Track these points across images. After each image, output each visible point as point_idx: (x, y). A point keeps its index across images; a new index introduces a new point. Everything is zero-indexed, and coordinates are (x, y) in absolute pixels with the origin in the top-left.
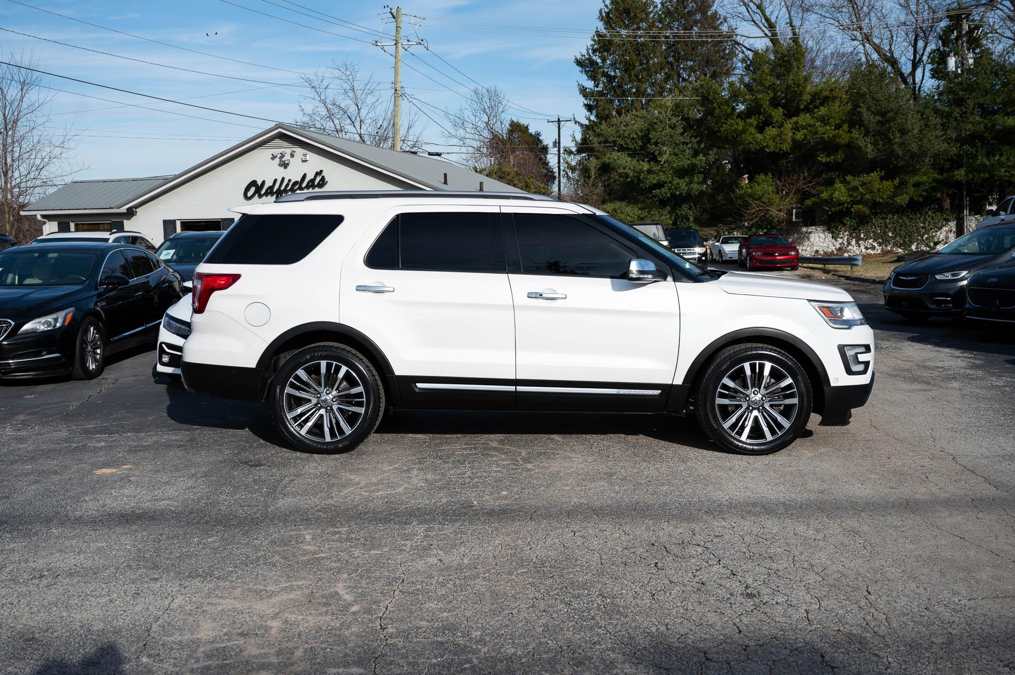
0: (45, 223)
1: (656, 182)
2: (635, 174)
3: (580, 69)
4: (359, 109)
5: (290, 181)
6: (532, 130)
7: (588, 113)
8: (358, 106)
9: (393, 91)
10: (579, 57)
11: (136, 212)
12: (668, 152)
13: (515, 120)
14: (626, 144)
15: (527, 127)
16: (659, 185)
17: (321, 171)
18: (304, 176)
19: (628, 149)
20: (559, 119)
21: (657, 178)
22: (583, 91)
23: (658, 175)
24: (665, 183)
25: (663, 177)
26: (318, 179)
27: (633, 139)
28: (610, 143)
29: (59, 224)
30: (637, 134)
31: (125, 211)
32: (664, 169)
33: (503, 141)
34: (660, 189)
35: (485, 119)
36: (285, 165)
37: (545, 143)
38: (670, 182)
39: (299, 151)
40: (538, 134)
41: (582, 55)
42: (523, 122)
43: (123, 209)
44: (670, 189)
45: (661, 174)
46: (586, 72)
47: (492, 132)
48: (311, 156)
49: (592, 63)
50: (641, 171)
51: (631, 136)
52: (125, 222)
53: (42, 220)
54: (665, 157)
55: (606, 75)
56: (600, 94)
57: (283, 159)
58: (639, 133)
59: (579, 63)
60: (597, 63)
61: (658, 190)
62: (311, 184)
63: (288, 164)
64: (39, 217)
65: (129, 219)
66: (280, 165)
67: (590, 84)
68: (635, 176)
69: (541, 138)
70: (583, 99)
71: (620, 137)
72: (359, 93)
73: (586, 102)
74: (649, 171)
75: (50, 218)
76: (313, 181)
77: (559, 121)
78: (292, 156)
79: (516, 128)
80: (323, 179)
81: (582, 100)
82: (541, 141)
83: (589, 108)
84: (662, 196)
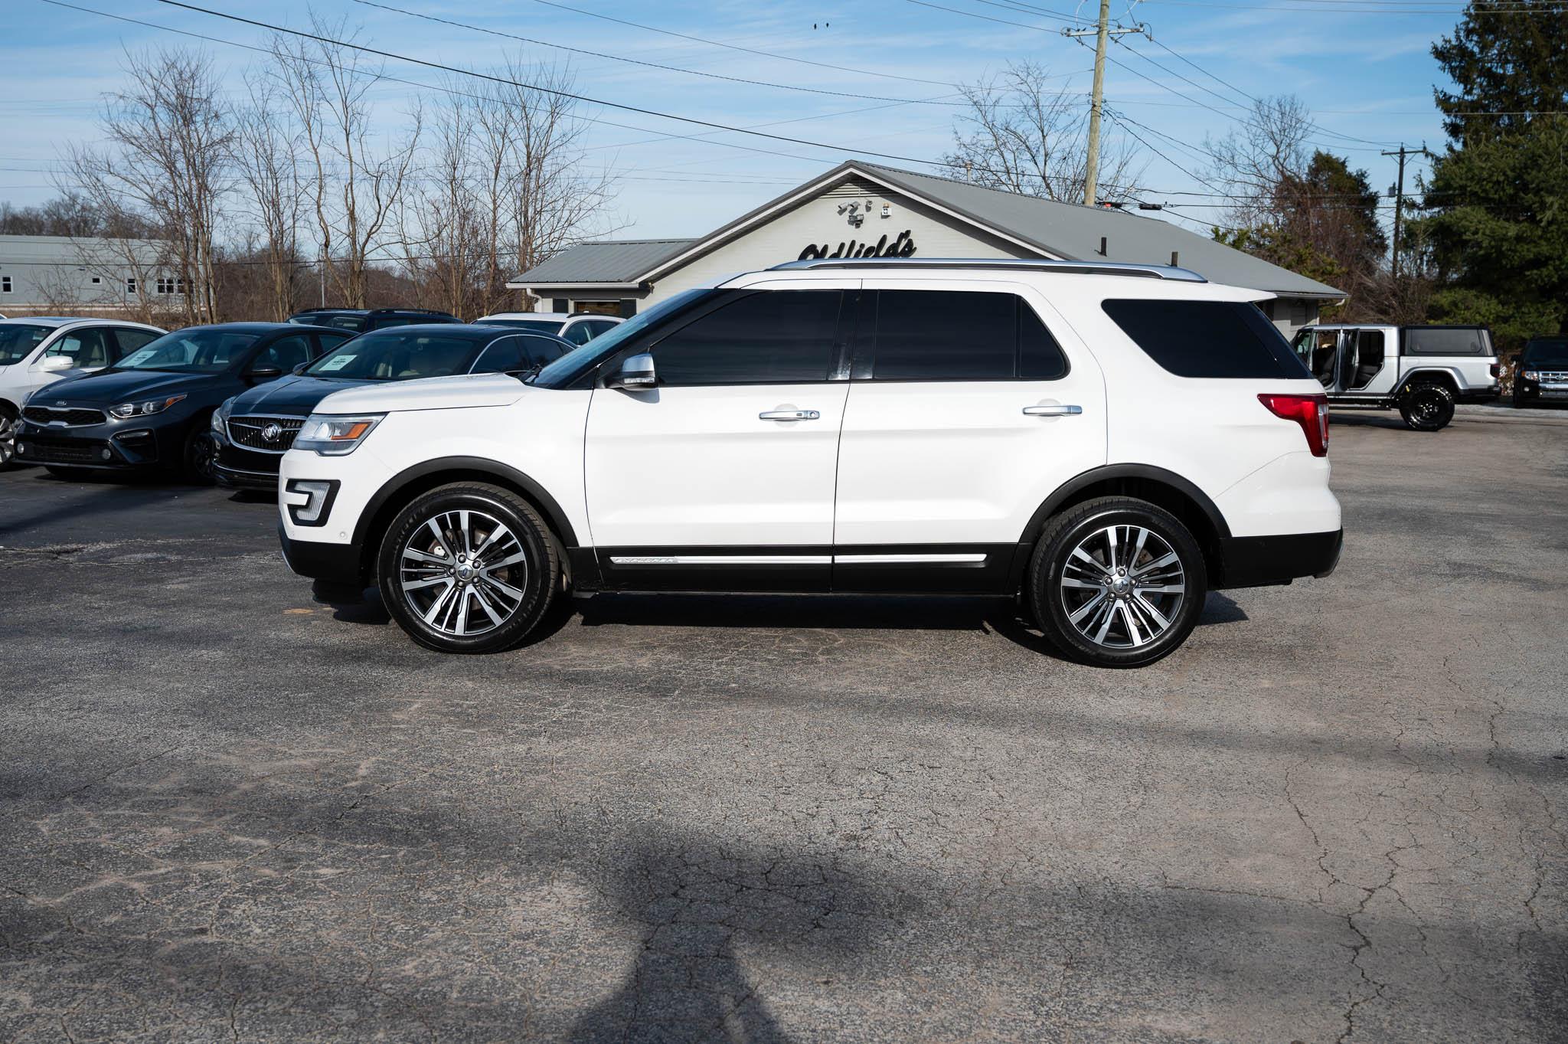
0: (537, 300)
1: (1532, 256)
2: (1493, 243)
3: (1439, 63)
4: (1044, 137)
5: (862, 246)
6: (1352, 169)
7: (1451, 139)
8: (1042, 131)
9: (1090, 107)
10: (1440, 44)
11: (653, 287)
12: (1556, 206)
13: (1324, 151)
14: (1484, 191)
15: (1344, 162)
16: (1538, 262)
17: (908, 232)
18: (884, 239)
19: (1487, 200)
20: (1402, 149)
21: (1534, 250)
22: (1445, 103)
23: (1537, 245)
24: (1549, 258)
25: (1545, 248)
26: (904, 243)
27: (1498, 182)
28: (1455, 189)
29: (555, 302)
30: (1504, 174)
31: (637, 286)
32: (1549, 235)
33: (1301, 187)
34: (1538, 269)
35: (1273, 150)
36: (857, 222)
37: (1373, 189)
38: (1559, 258)
39: (878, 201)
40: (1363, 175)
41: (1446, 41)
42: (1337, 154)
43: (635, 284)
44: (1557, 269)
45: (1543, 242)
46: (1452, 70)
47: (1282, 172)
48: (895, 209)
49: (1462, 51)
50: (1504, 238)
51: (1495, 179)
52: (638, 301)
53: (533, 295)
54: (1549, 214)
55: (1488, 74)
56: (1474, 106)
57: (855, 214)
58: (1509, 173)
59: (1440, 54)
60: (1472, 53)
61: (1535, 271)
62: (893, 251)
63: (861, 221)
64: (529, 292)
65: (643, 297)
66: (851, 222)
67: (1456, 90)
68: (1492, 247)
69: (1367, 181)
70: (1445, 116)
71: (1472, 179)
72: (1046, 111)
73: (1448, 121)
74: (1519, 239)
75: (543, 293)
76: (894, 246)
77: (1402, 152)
78: (868, 209)
79: (1324, 164)
80: (910, 243)
81: (1441, 117)
82: (1366, 187)
83: (1454, 130)
84: (1543, 280)
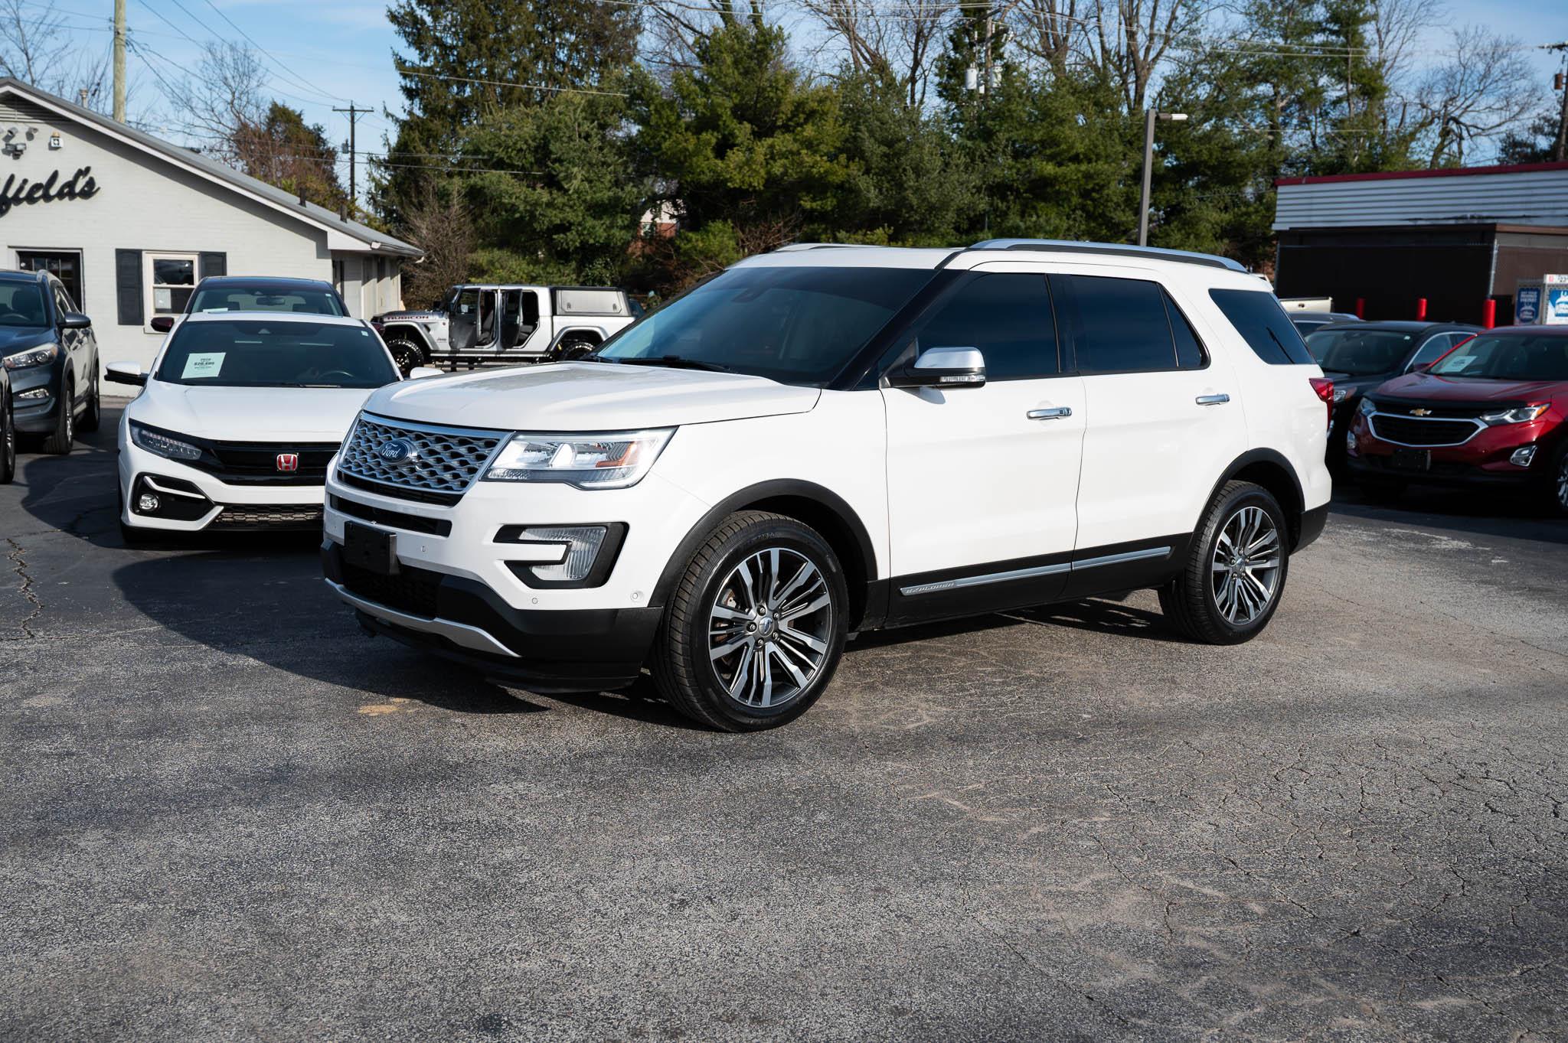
1: (558, 222)
2: (528, 208)
3: (395, 27)
4: (28, 60)
5: (25, 181)
6: (308, 122)
7: (407, 102)
8: (27, 54)
9: (112, 34)
10: (394, 8)
12: (579, 177)
13: (280, 103)
14: (510, 157)
15: (300, 115)
16: (563, 228)
17: (88, 169)
18: (54, 176)
19: (512, 166)
20: (352, 107)
21: (561, 216)
22: (400, 63)
23: (562, 210)
24: (571, 224)
25: (570, 216)
26: (81, 183)
27: (521, 150)
28: (484, 154)
30: (526, 142)
32: (571, 203)
33: (256, 133)
34: (564, 233)
35: (229, 97)
36: (16, 153)
37: (331, 145)
38: (580, 224)
39: (45, 130)
40: (319, 129)
41: (401, 7)
42: (293, 106)
44: (580, 234)
45: (568, 209)
46: (407, 35)
47: (240, 119)
48: (67, 140)
49: (417, 21)
50: (536, 204)
51: (518, 146)
54: (576, 183)
55: (439, 42)
56: (430, 70)
57: (12, 142)
58: (530, 142)
59: (393, 18)
60: (424, 23)
61: (562, 235)
62: (69, 192)
63: (21, 151)
66: (6, 152)
67: (412, 55)
68: (526, 211)
69: (323, 136)
70: (400, 79)
71: (500, 145)
73: (403, 84)
74: (550, 205)
76: (71, 185)
77: (352, 110)
78: (30, 136)
79: (280, 115)
80: (91, 183)
81: (397, 80)
82: (324, 142)
83: (410, 93)
84: (567, 244)
